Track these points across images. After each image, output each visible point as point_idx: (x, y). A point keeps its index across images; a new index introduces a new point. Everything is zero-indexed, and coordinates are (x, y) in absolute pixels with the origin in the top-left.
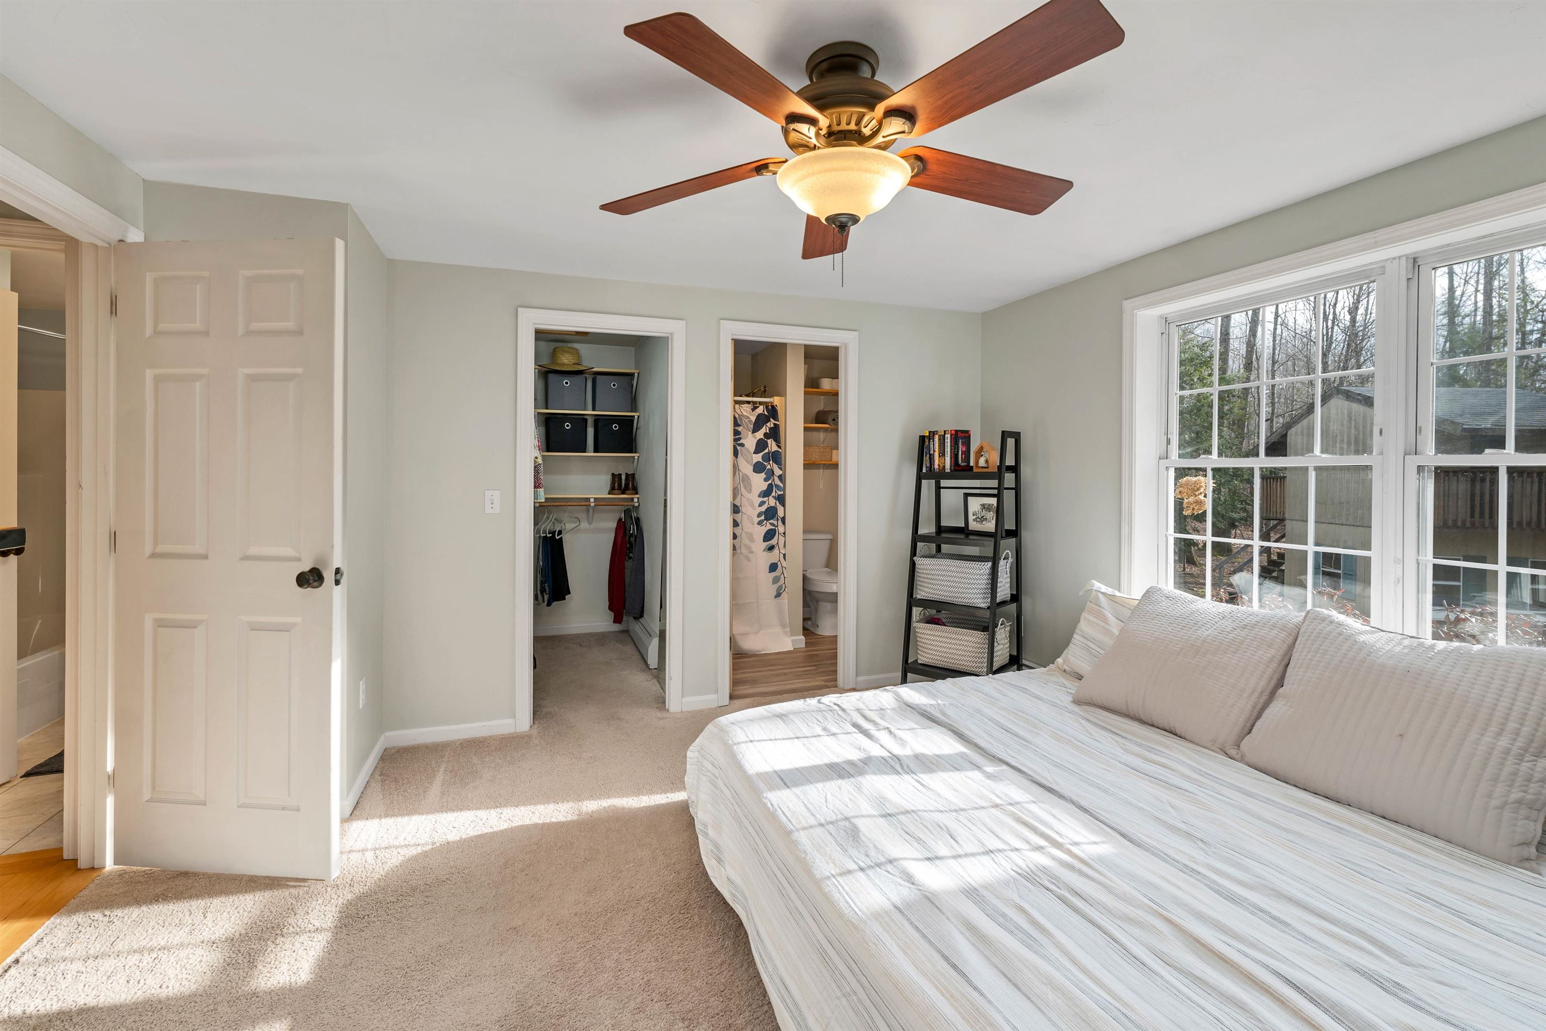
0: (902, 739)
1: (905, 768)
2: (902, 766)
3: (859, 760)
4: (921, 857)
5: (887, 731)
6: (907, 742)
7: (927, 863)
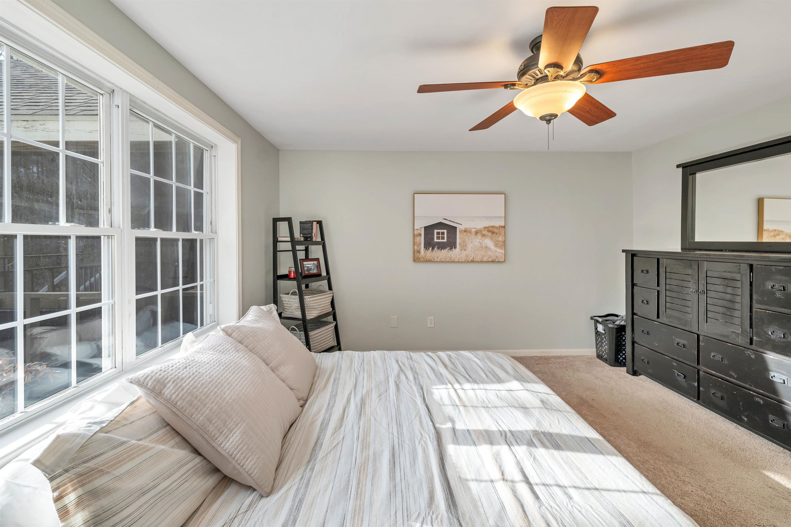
0: (496, 460)
1: (504, 435)
2: (505, 436)
3: (536, 447)
4: (515, 392)
5: (505, 477)
6: (493, 455)
7: (512, 389)
